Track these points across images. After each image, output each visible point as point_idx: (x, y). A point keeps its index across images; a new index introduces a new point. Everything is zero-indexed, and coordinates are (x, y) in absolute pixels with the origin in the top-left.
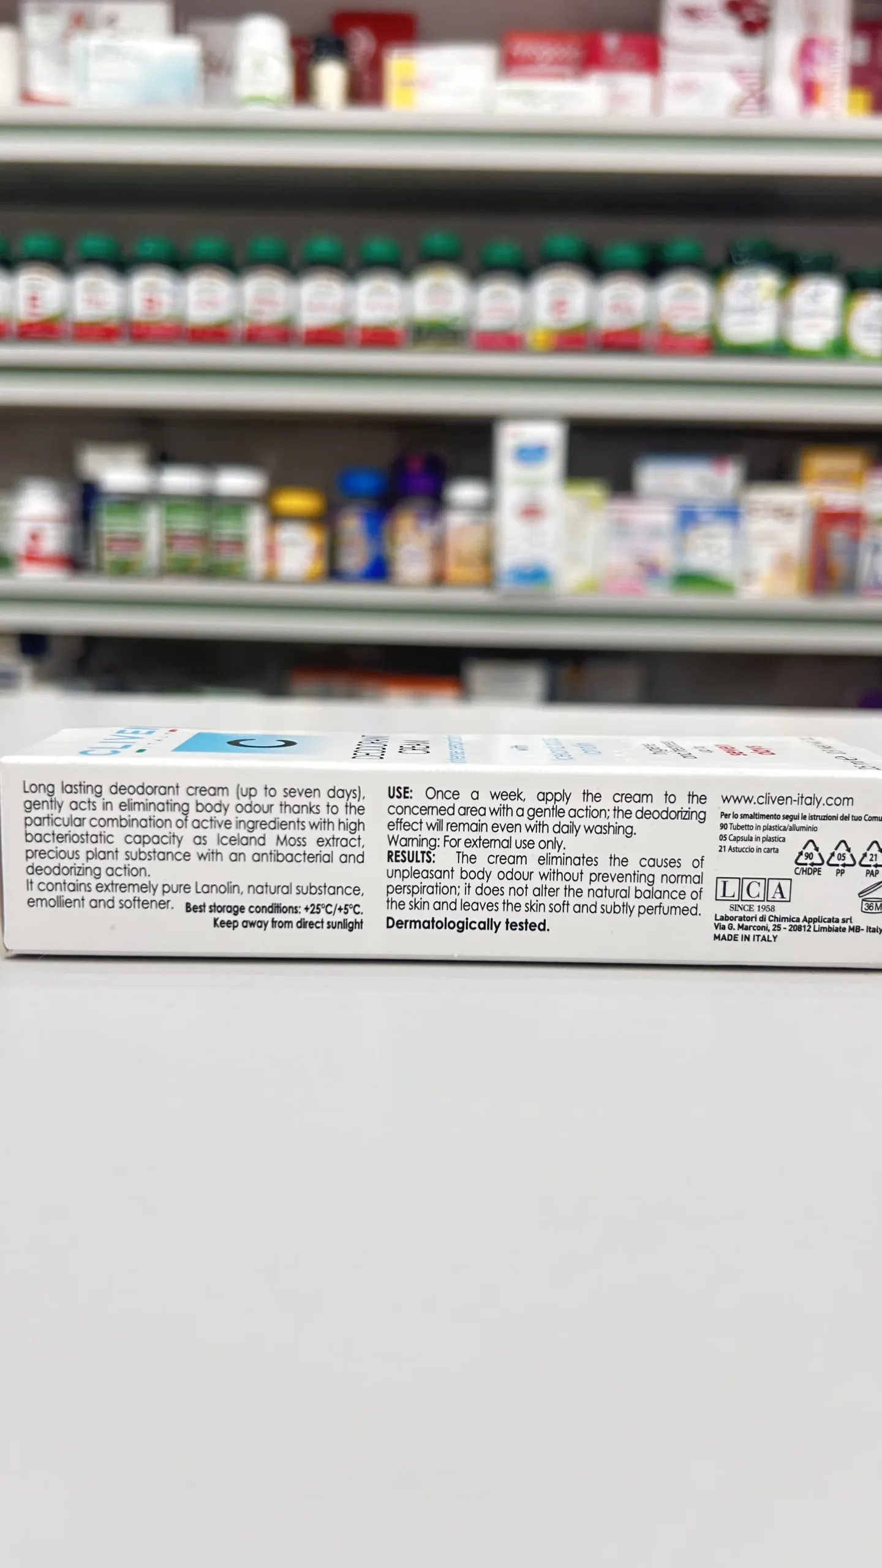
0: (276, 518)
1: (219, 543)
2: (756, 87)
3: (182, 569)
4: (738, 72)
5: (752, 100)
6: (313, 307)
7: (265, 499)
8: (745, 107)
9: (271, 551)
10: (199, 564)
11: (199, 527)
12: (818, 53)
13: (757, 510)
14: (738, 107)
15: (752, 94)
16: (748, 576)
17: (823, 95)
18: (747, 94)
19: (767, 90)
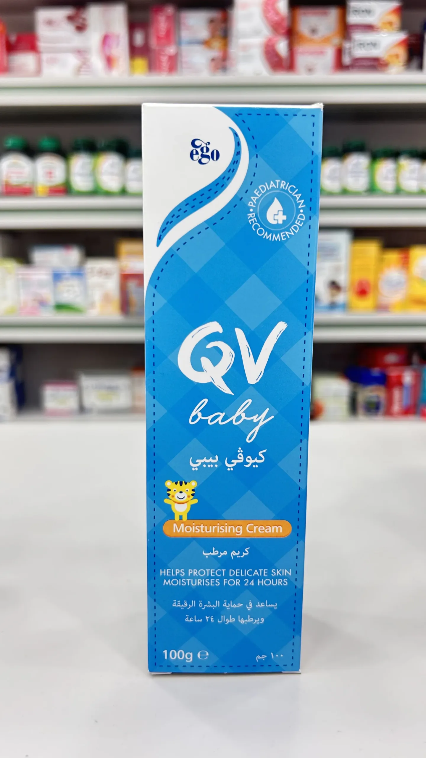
4: (78, 52)
5: (84, 66)
8: (82, 70)
12: (113, 42)
13: (91, 272)
14: (79, 70)
15: (85, 63)
16: (92, 305)
17: (116, 63)
18: (81, 64)
19: (91, 62)
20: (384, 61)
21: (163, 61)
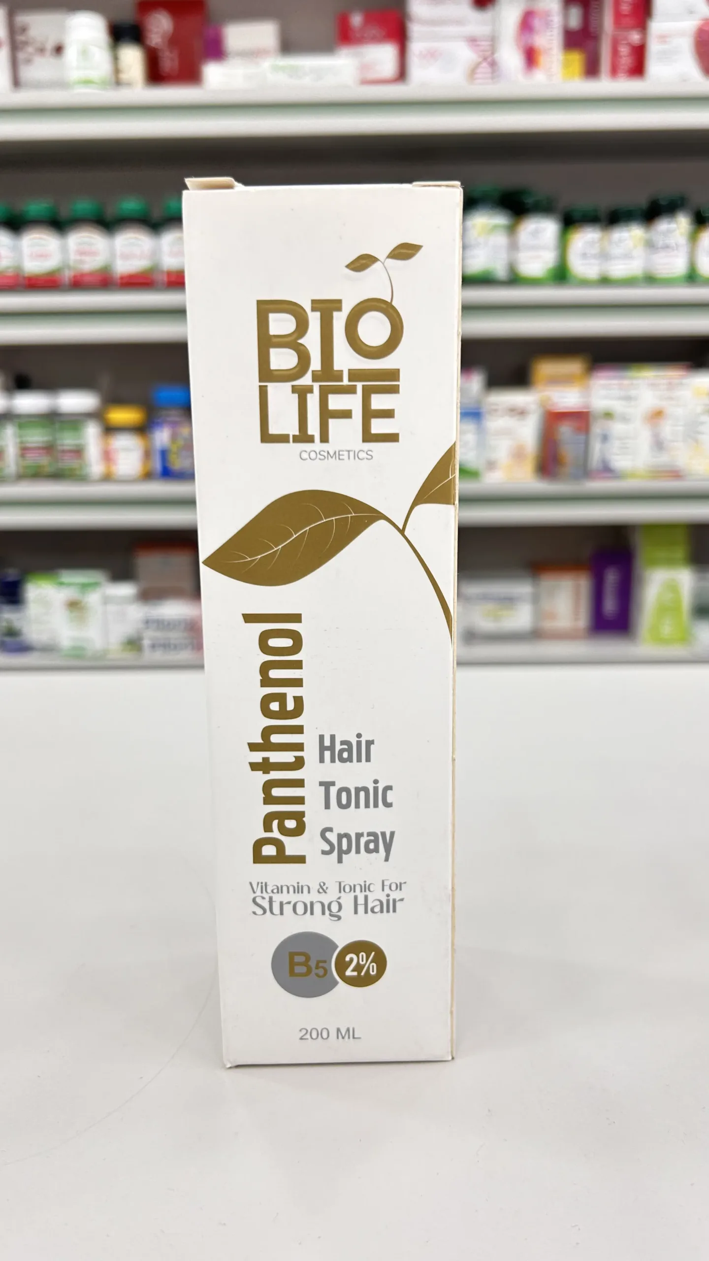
0: (109, 430)
1: (63, 451)
2: (489, 53)
3: (35, 475)
4: (473, 41)
5: (485, 64)
6: (126, 257)
7: (97, 415)
8: (479, 70)
9: (107, 456)
10: (49, 470)
11: (45, 439)
12: (537, 23)
13: (496, 410)
14: (472, 73)
15: (485, 59)
16: (491, 465)
17: (543, 60)
18: (480, 60)
19: (496, 55)
21: (622, 54)
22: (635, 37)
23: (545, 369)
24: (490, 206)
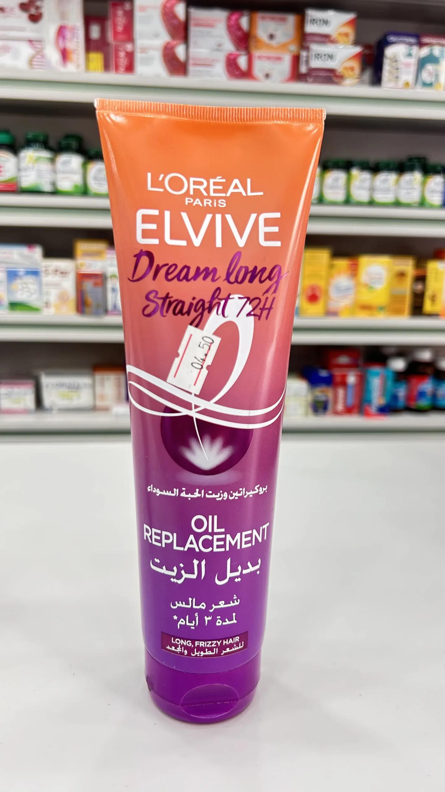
2: (40, 50)
4: (31, 41)
5: (39, 56)
8: (36, 60)
12: (68, 35)
13: (47, 271)
14: (31, 62)
15: (38, 53)
16: (47, 304)
17: (73, 57)
18: (35, 54)
19: (44, 51)
20: (339, 73)
21: (121, 56)
22: (129, 47)
23: (82, 247)
24: (38, 145)
